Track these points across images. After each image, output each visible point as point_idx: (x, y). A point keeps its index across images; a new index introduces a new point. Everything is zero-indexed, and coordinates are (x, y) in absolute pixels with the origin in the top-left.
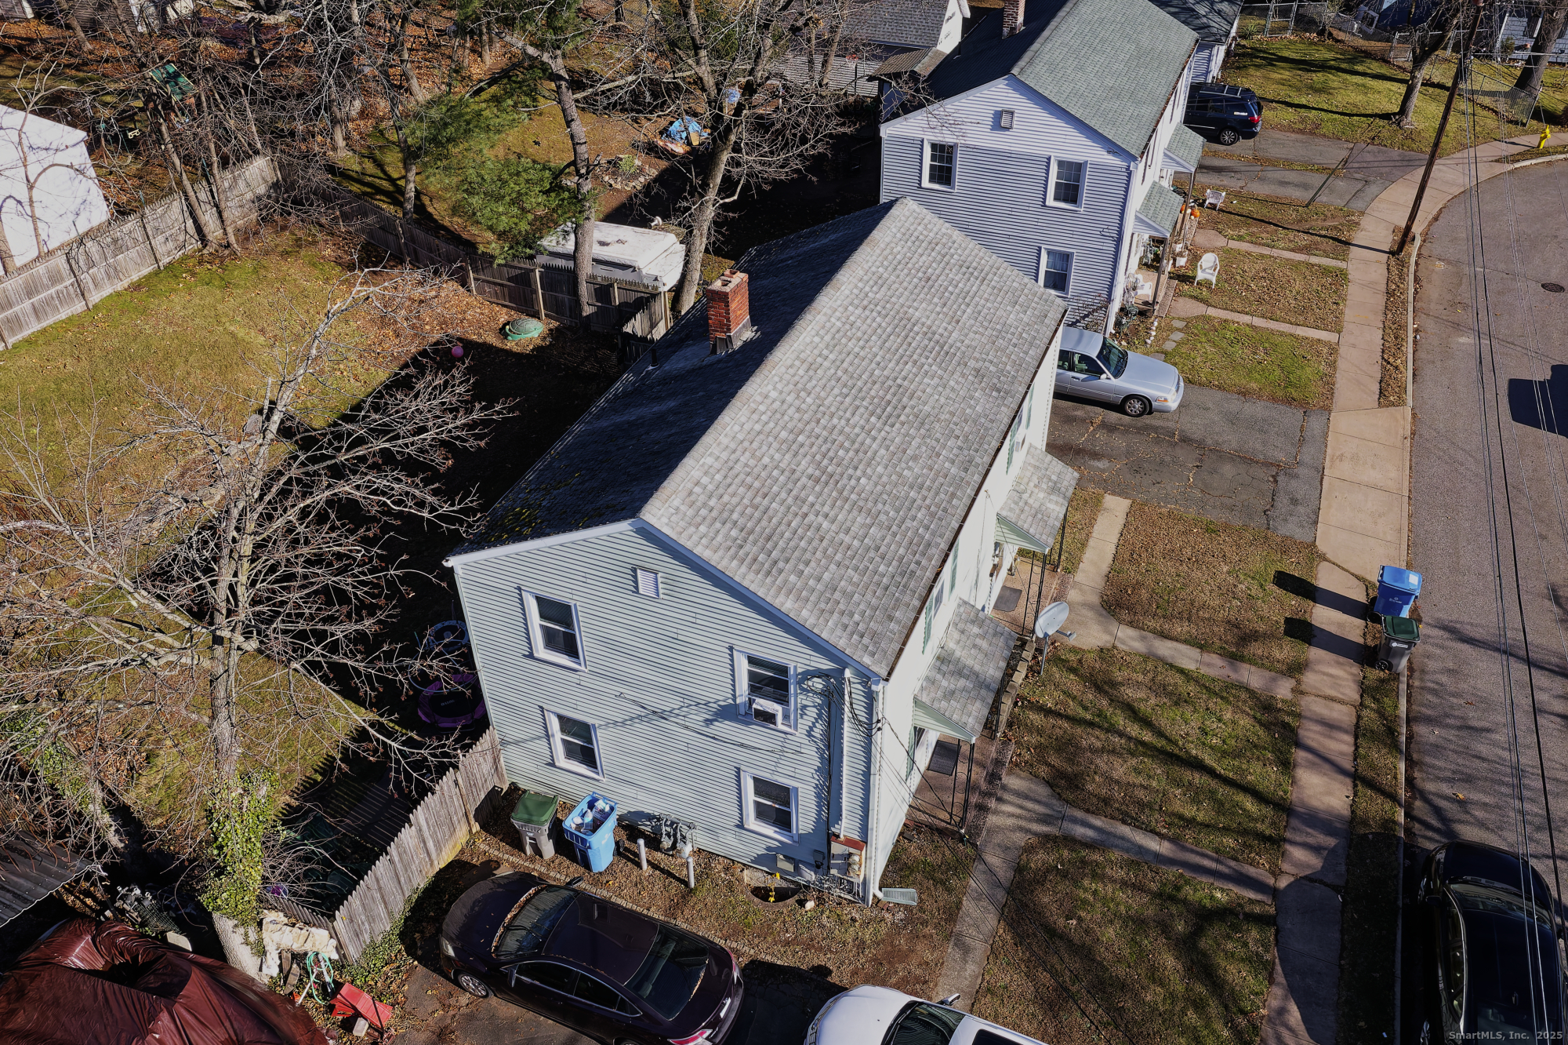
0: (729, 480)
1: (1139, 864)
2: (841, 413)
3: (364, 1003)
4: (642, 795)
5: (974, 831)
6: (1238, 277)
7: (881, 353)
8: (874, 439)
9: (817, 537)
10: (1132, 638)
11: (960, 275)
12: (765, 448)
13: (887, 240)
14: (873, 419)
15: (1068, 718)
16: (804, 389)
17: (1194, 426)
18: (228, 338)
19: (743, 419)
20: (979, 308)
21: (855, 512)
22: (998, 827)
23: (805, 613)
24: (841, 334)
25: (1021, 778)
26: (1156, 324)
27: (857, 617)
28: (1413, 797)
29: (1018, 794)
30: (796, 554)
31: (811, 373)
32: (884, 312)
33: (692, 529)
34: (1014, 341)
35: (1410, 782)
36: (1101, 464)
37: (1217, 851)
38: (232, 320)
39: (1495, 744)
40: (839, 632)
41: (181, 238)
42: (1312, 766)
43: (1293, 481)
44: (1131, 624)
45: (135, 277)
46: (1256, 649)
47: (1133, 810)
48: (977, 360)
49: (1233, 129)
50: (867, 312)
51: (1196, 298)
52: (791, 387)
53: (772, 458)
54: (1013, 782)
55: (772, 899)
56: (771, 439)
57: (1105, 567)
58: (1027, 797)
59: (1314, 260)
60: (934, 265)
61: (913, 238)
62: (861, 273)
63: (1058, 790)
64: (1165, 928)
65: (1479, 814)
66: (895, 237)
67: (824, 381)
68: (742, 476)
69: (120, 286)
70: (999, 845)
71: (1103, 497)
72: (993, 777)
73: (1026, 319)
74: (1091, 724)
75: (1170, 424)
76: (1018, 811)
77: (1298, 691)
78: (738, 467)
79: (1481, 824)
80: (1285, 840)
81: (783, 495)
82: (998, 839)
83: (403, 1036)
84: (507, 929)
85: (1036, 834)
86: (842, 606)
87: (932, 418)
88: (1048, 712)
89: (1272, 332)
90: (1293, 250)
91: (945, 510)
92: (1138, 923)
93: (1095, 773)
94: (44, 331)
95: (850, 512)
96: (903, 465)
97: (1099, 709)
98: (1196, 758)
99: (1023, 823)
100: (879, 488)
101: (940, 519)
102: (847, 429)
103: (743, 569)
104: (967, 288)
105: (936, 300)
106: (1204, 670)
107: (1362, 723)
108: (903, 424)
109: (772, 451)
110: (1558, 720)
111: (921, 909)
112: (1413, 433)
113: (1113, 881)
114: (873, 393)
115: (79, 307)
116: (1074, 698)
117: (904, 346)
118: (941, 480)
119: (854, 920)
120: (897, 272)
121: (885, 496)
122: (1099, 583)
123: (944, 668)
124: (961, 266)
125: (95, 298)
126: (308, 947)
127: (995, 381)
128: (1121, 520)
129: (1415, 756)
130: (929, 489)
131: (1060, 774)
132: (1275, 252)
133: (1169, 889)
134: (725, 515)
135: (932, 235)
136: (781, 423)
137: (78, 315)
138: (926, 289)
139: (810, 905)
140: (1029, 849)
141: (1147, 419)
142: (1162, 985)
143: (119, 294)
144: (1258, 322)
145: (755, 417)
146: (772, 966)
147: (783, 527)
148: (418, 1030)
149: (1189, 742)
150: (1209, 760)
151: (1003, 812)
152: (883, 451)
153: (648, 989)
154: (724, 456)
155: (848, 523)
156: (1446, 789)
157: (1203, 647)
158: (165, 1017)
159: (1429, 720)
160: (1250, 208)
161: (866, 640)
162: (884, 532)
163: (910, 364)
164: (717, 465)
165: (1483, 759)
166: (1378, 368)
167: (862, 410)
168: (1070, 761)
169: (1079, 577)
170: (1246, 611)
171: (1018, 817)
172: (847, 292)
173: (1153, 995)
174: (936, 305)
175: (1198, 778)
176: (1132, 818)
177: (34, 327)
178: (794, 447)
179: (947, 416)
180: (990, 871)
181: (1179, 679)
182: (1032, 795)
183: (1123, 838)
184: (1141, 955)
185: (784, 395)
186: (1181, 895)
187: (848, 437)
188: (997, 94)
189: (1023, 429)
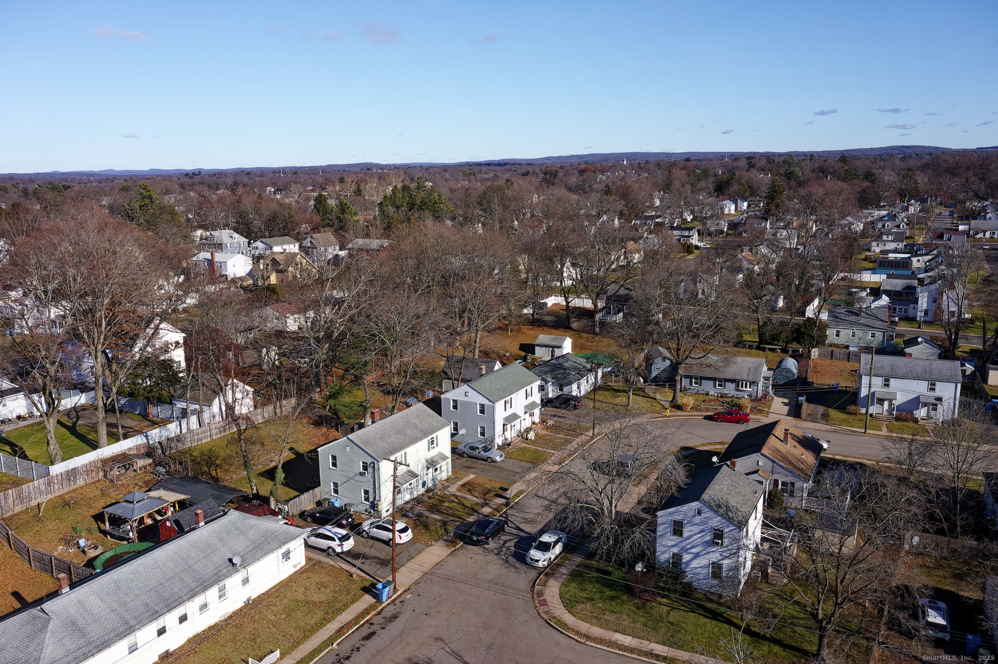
4: (346, 499)
6: (541, 439)
7: (401, 425)
14: (395, 433)
16: (383, 427)
20: (428, 422)
21: (385, 443)
24: (394, 421)
26: (511, 447)
32: (405, 419)
34: (433, 427)
43: (518, 475)
48: (422, 429)
49: (570, 407)
50: (402, 419)
51: (526, 443)
59: (568, 437)
60: (422, 415)
61: (419, 409)
62: (404, 413)
66: (415, 409)
67: (387, 426)
71: (471, 474)
73: (439, 425)
75: (497, 464)
89: (540, 450)
90: (564, 435)
100: (391, 441)
102: (389, 433)
104: (427, 418)
105: (420, 419)
108: (400, 434)
114: (396, 430)
120: (412, 414)
122: (460, 485)
124: (429, 415)
127: (425, 431)
128: (472, 478)
132: (558, 435)
135: (424, 409)
136: (376, 430)
138: (418, 417)
141: (491, 463)
144: (538, 448)
152: (395, 437)
160: (561, 426)
162: (389, 446)
163: (407, 427)
166: (561, 458)
167: (393, 431)
179: (411, 435)
188: (465, 387)
189: (435, 445)
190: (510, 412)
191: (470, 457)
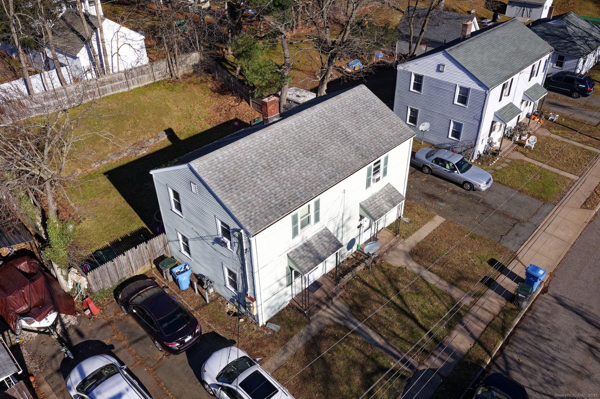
0: (230, 160)
1: (368, 343)
2: (288, 149)
3: (91, 305)
4: (202, 268)
5: (311, 314)
6: (546, 148)
7: (318, 133)
8: (297, 160)
9: (253, 185)
10: (415, 267)
11: (371, 115)
12: (250, 153)
13: (345, 97)
14: (301, 154)
15: (371, 287)
16: (278, 138)
17: (489, 199)
18: (165, 107)
19: (247, 143)
20: (373, 127)
21: (274, 181)
22: (322, 316)
23: (233, 207)
24: (305, 124)
25: (342, 303)
26: (498, 159)
27: (253, 213)
28: (500, 355)
29: (336, 307)
30: (242, 188)
31: (284, 134)
32: (328, 120)
33: (206, 171)
34: (382, 141)
35: (501, 349)
36: (441, 204)
37: (401, 349)
38: (169, 101)
39: (550, 346)
40: (242, 216)
41: (165, 73)
42: (461, 331)
43: (522, 228)
44: (417, 262)
45: (146, 83)
46: (463, 283)
47: (376, 325)
48: (360, 144)
49: (578, 92)
50: (321, 119)
51: (522, 153)
52: (273, 136)
53: (251, 157)
54: (338, 303)
55: (231, 315)
56: (254, 151)
57: (419, 240)
58: (339, 309)
59: (587, 147)
60: (361, 109)
61: (358, 99)
62: (327, 106)
63: (352, 310)
64: (363, 367)
65: (524, 369)
66: (350, 97)
67: (288, 137)
68: (236, 160)
69: (141, 85)
70: (319, 322)
71: (435, 215)
72: (329, 298)
73: (392, 135)
74: (379, 292)
75: (481, 196)
76: (332, 313)
77: (473, 304)
78: (236, 157)
79: (524, 375)
80: (432, 354)
81: (248, 169)
82: (320, 319)
83: (99, 319)
84: (138, 295)
85: (334, 322)
86: (249, 209)
87: (327, 159)
88: (365, 283)
89: (548, 171)
90: (579, 142)
91: (312, 189)
92: (354, 363)
93: (370, 308)
94: (113, 95)
95: (272, 180)
96: (304, 171)
97: (385, 287)
98: (413, 314)
99: (332, 317)
100: (289, 176)
101: (308, 192)
102: (288, 155)
103: (218, 188)
104: (372, 119)
105: (354, 121)
106: (438, 286)
107: (493, 322)
108: (313, 158)
109: (252, 155)
110: (586, 346)
111: (278, 333)
112: (591, 222)
113: (353, 346)
114: (306, 145)
115: (126, 89)
116: (378, 281)
117: (330, 133)
118: (317, 179)
119: (253, 330)
120: (343, 108)
121: (289, 179)
122: (414, 245)
123: (305, 248)
124: (373, 112)
125: (132, 88)
126: (79, 281)
127: (364, 152)
128: (437, 225)
129: (511, 341)
130: (310, 181)
131: (357, 305)
132: (570, 142)
133: (373, 356)
134: (221, 170)
135: (367, 99)
136: (262, 147)
137: (125, 92)
138: (352, 116)
139: (242, 320)
140: (328, 326)
141: (472, 192)
142: (349, 386)
143: (140, 88)
144: (545, 166)
145: (253, 143)
146: (218, 335)
147: (242, 179)
148: (104, 319)
149: (414, 308)
150: (418, 316)
151: (327, 311)
152: (298, 165)
153: (166, 325)
154: (232, 152)
155: (268, 184)
156: (516, 357)
157: (441, 277)
158: (28, 287)
159: (525, 329)
160: (569, 123)
161: (251, 222)
162: (282, 190)
163: (329, 139)
164: (228, 154)
165: (541, 350)
166: (590, 193)
167: (298, 150)
168: (363, 302)
169: (407, 241)
170: (468, 269)
171: (332, 315)
172: (317, 111)
173: (344, 388)
174: (354, 122)
175: (409, 321)
176: (375, 328)
177: (111, 93)
178: (262, 155)
179: (334, 159)
180: (310, 329)
181: (424, 285)
182: (341, 309)
183: (367, 333)
184: (349, 373)
185: (268, 138)
186: (377, 359)
187: (286, 157)
188: (439, 58)
189: (380, 175)
190: (506, 101)
191: (433, 174)
